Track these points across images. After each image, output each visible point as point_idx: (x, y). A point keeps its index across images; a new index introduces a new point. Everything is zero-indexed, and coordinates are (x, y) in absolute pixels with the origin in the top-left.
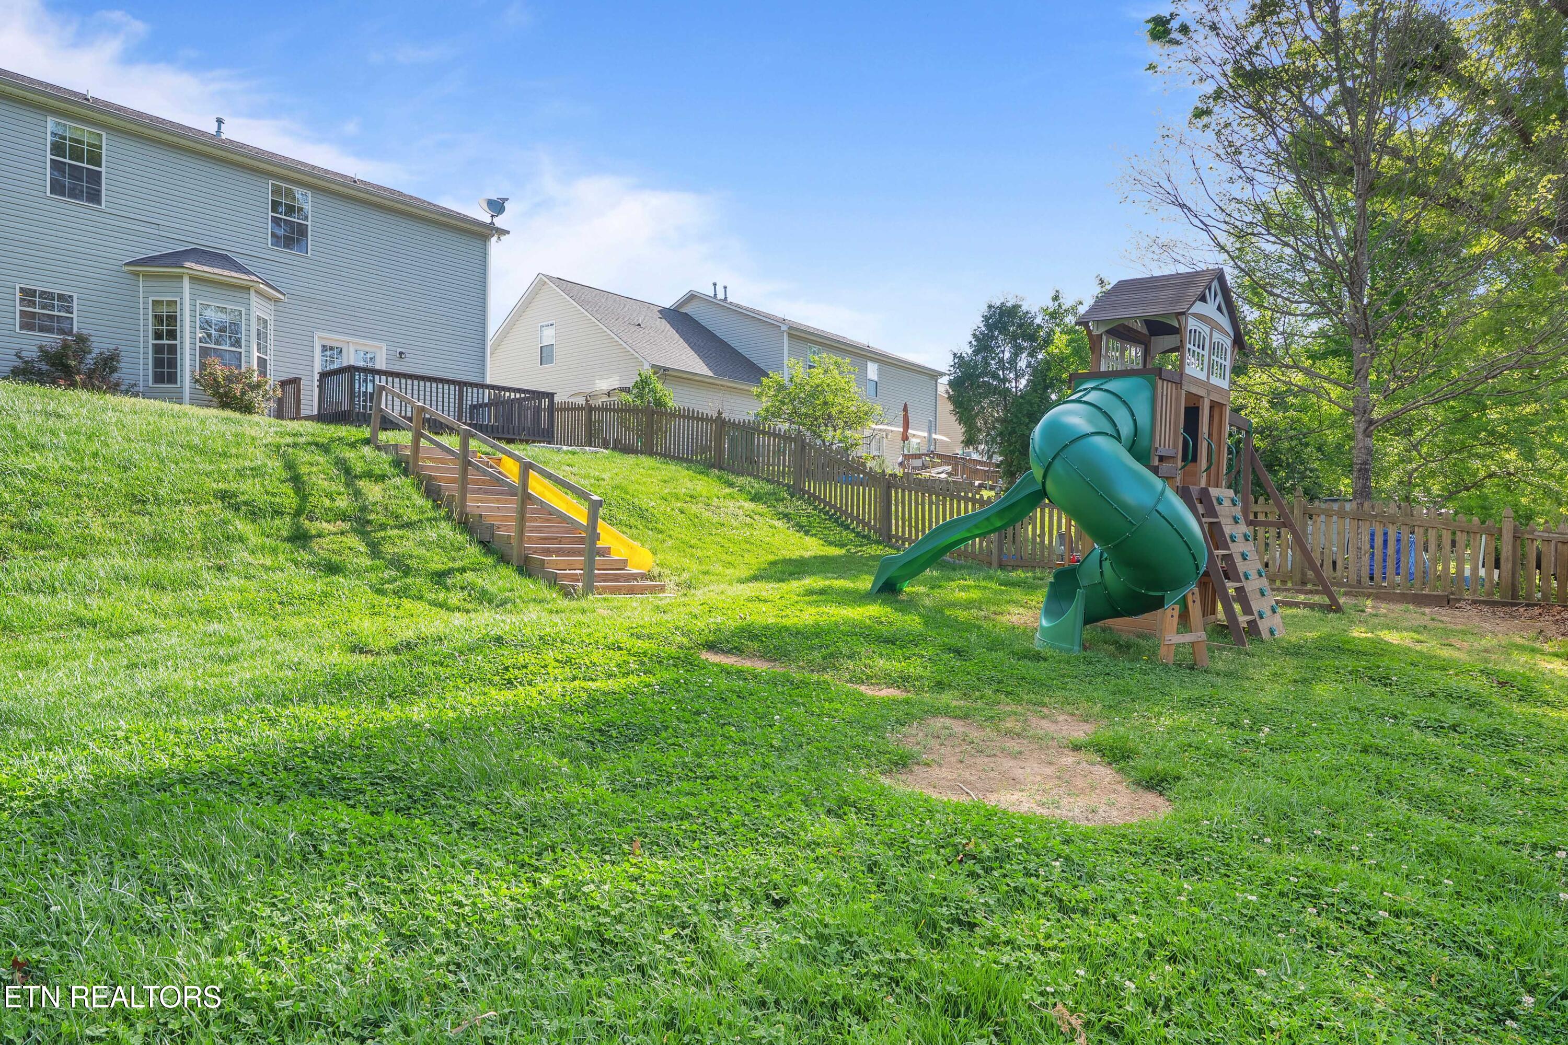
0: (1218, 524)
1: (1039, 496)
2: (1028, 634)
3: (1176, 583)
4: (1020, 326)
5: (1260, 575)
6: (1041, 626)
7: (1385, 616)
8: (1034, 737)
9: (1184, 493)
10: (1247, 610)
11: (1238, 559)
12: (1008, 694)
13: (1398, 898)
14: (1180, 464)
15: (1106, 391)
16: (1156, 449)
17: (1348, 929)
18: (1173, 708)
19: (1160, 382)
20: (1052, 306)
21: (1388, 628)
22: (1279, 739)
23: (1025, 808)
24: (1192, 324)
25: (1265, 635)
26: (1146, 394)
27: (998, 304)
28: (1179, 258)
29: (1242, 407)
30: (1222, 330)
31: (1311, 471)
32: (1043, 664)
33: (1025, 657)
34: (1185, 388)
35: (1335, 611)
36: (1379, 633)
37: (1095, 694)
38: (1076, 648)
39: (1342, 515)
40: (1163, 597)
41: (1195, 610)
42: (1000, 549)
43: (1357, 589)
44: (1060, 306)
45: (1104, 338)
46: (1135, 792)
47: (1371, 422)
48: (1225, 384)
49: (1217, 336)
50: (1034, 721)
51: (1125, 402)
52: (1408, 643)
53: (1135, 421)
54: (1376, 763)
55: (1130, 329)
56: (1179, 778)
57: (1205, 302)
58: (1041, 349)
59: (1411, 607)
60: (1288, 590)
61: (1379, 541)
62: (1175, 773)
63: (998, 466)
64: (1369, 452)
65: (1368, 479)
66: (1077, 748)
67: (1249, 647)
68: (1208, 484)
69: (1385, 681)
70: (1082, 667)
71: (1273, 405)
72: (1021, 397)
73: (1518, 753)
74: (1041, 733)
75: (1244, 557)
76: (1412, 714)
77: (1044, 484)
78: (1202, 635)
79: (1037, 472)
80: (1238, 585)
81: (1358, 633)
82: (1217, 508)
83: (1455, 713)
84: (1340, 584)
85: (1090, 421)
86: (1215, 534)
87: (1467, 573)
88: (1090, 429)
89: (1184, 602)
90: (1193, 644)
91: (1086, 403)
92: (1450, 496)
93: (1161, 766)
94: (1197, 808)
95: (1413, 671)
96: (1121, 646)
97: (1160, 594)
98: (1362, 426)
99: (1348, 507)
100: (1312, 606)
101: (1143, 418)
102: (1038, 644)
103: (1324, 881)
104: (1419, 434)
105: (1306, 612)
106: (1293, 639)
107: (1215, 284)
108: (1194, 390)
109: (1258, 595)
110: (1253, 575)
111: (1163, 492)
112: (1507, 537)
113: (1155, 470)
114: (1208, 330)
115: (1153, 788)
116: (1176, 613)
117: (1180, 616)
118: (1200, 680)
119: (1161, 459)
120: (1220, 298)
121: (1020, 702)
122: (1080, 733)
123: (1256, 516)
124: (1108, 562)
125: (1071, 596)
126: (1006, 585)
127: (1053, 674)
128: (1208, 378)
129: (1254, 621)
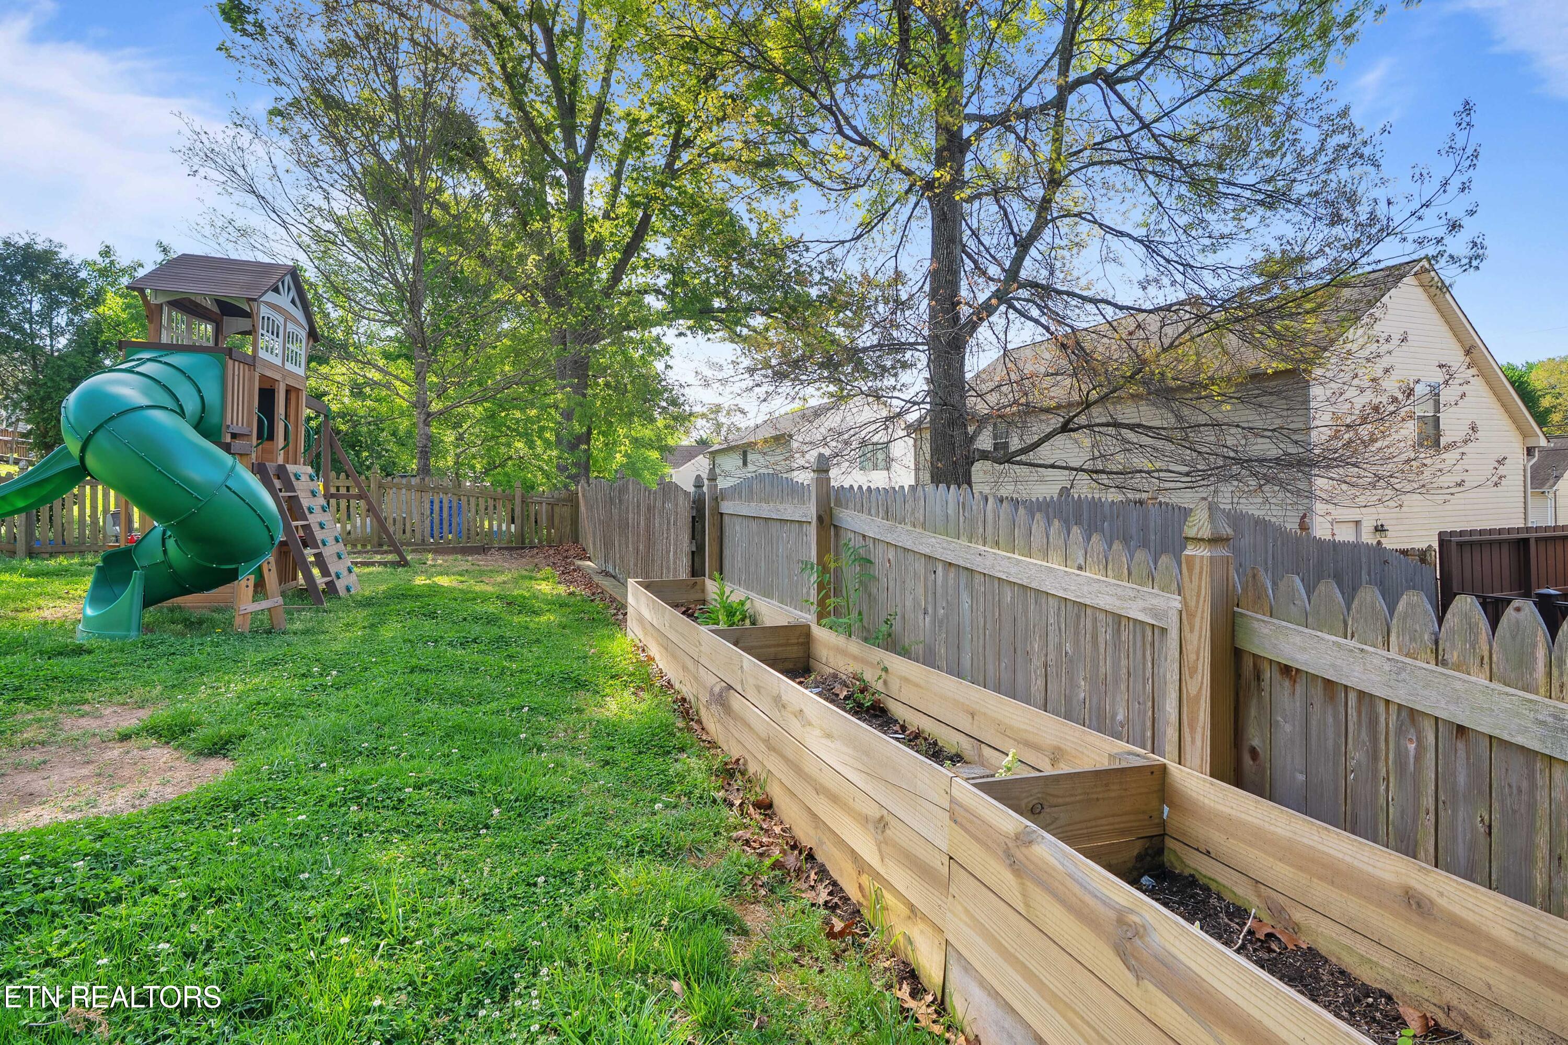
0: (296, 498)
1: (80, 473)
2: (64, 628)
3: (251, 554)
4: (56, 276)
5: (337, 541)
6: (85, 616)
7: (441, 565)
8: (66, 740)
9: (259, 470)
10: (325, 572)
11: (316, 528)
12: (29, 700)
13: (421, 775)
14: (254, 441)
15: (166, 363)
16: (228, 427)
17: (384, 812)
18: (245, 673)
19: (230, 362)
20: (102, 262)
21: (441, 574)
22: (344, 679)
23: (46, 819)
24: (264, 311)
25: (342, 592)
26: (215, 372)
27: (21, 243)
28: (257, 245)
29: (325, 394)
30: (296, 322)
31: (387, 451)
32: (87, 658)
33: (61, 654)
34: (260, 370)
35: (404, 566)
36: (436, 579)
37: (155, 678)
38: (133, 633)
39: (409, 488)
40: (236, 570)
41: (271, 578)
42: (29, 533)
43: (422, 547)
44: (112, 262)
45: (166, 309)
46: (195, 763)
47: (429, 415)
48: (301, 371)
49: (291, 327)
50: (68, 722)
51: (189, 378)
52: (454, 584)
53: (202, 398)
54: (417, 678)
55: (197, 305)
56: (244, 737)
57: (279, 293)
58: (88, 307)
59: (460, 557)
60: (367, 552)
61: (436, 507)
62: (240, 733)
63: (24, 435)
64: (429, 437)
65: (428, 459)
66: (125, 737)
67: (326, 605)
68: (287, 460)
69: (432, 615)
70: (140, 651)
71: (353, 394)
72: (59, 358)
73: (512, 650)
74: (76, 733)
75: (322, 526)
76: (451, 635)
77: (82, 459)
78: (280, 600)
79: (73, 446)
80: (316, 551)
81: (420, 580)
82: (295, 483)
83: (476, 629)
84: (409, 544)
85: (145, 392)
86: (293, 508)
87: (495, 529)
88: (144, 401)
89: (259, 572)
90: (269, 609)
91: (138, 373)
92: (486, 472)
93: (225, 730)
94: (259, 759)
95: (454, 604)
96: (192, 623)
97: (233, 566)
98: (423, 417)
99: (414, 481)
100: (385, 564)
101: (212, 394)
102: (81, 637)
103: (367, 782)
104: (465, 426)
105: (380, 569)
106: (367, 593)
107: (288, 279)
108: (269, 373)
109: (336, 559)
110: (330, 541)
111: (233, 468)
112: (518, 501)
113: (227, 448)
114: (282, 320)
115: (216, 753)
116: (251, 583)
117: (256, 586)
118: (276, 642)
119: (234, 436)
120: (293, 293)
121: (49, 705)
122: (131, 721)
123: (338, 490)
124: (172, 540)
125: (125, 579)
126: (37, 576)
127: (99, 667)
128: (283, 364)
129: (332, 581)
